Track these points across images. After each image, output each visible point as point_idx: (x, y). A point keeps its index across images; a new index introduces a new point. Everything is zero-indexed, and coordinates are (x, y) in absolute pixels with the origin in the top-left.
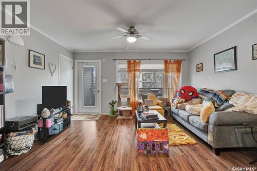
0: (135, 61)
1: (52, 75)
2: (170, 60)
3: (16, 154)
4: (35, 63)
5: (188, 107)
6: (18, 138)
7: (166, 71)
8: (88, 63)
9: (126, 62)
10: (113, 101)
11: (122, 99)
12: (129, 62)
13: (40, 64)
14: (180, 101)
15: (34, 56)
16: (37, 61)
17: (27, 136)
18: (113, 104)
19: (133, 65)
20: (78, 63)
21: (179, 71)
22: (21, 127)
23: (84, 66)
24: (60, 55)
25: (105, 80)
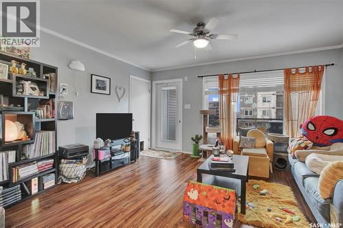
0: (230, 76)
1: (119, 101)
2: (297, 69)
3: (67, 182)
4: (98, 87)
5: (312, 157)
6: (67, 165)
7: (289, 88)
8: (167, 83)
9: (217, 79)
10: (197, 136)
11: (209, 135)
12: (221, 78)
13: (104, 89)
14: (303, 145)
15: (97, 80)
16: (101, 86)
17: (76, 165)
18: (197, 140)
19: (227, 82)
20: (157, 84)
21: (317, 87)
22: (70, 155)
23: (163, 89)
24: (131, 76)
25: (188, 106)
